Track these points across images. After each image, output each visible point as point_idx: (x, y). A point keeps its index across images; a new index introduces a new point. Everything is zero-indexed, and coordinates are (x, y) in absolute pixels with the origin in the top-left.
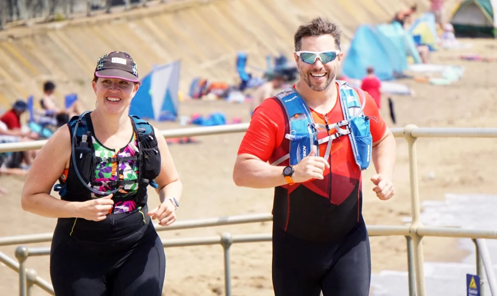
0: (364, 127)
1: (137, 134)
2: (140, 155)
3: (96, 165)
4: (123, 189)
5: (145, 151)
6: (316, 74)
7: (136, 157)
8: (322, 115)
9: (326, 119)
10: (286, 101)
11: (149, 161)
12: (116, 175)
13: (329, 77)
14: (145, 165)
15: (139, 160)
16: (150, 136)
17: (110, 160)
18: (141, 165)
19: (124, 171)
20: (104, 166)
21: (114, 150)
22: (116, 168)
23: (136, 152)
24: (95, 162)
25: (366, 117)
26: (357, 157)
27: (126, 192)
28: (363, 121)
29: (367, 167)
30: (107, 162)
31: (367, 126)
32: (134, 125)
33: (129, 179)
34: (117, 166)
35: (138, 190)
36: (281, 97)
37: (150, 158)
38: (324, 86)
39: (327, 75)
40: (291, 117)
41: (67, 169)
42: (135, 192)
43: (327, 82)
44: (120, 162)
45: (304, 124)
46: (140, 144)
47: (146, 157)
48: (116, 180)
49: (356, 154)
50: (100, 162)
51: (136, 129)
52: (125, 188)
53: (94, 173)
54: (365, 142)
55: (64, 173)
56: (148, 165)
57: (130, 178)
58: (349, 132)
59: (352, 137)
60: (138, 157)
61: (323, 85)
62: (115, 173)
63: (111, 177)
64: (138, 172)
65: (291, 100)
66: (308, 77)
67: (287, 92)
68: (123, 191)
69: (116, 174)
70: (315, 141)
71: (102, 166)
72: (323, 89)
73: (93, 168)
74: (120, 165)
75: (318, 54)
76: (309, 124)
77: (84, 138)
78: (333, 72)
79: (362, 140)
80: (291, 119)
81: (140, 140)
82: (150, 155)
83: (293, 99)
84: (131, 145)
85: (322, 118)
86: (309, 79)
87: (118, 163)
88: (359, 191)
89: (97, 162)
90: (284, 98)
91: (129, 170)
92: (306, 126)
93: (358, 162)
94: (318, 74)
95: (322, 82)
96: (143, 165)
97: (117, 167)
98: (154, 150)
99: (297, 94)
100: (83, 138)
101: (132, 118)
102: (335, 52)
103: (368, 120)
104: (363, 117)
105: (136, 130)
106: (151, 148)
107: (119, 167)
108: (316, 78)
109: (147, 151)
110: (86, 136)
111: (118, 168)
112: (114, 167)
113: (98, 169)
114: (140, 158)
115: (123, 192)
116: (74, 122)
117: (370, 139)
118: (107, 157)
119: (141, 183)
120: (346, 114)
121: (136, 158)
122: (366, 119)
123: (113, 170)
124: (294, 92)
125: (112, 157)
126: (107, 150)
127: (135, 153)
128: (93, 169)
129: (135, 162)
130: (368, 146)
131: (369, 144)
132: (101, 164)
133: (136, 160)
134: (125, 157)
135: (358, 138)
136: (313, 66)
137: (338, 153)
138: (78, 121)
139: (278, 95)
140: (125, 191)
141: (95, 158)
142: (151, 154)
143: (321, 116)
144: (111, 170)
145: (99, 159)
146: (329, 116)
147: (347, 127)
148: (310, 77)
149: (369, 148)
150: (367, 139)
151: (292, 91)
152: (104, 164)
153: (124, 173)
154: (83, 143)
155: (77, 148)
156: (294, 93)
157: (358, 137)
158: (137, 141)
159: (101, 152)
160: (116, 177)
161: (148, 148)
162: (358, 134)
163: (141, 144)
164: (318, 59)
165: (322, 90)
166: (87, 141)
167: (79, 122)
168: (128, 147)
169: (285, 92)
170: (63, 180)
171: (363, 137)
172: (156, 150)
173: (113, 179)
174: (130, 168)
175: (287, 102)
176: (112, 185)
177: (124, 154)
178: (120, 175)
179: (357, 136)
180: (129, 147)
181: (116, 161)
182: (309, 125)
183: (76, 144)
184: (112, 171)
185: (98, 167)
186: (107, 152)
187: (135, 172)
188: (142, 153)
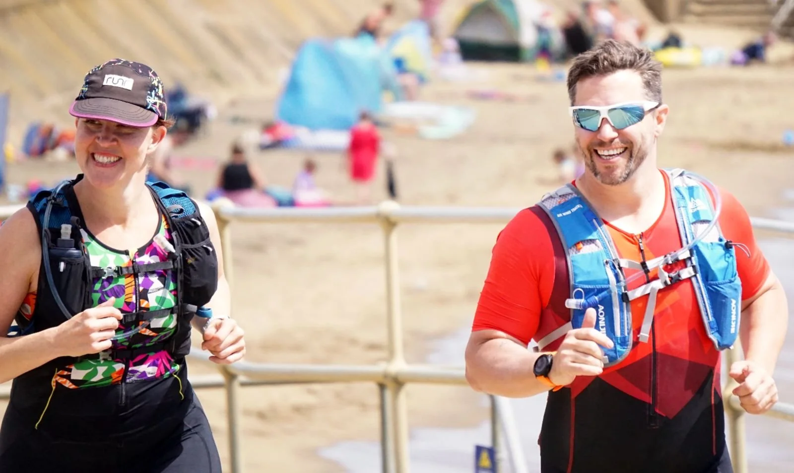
0: (723, 264)
1: (167, 216)
2: (178, 259)
3: (94, 283)
4: (148, 327)
5: (187, 250)
6: (604, 150)
7: (171, 262)
8: (632, 236)
9: (641, 244)
10: (559, 215)
11: (197, 268)
12: (135, 302)
13: (631, 156)
14: (189, 278)
15: (177, 269)
16: (193, 219)
17: (119, 271)
18: (180, 277)
19: (149, 291)
20: (110, 283)
21: (126, 253)
22: (134, 287)
23: (170, 253)
24: (91, 276)
25: (727, 242)
26: (709, 323)
27: (153, 334)
28: (721, 251)
29: (732, 344)
30: (115, 275)
31: (728, 262)
32: (158, 201)
33: (159, 306)
34: (135, 282)
35: (176, 326)
36: (549, 206)
37: (197, 262)
38: (622, 173)
39: (627, 153)
40: (571, 248)
41: (33, 293)
42: (171, 332)
43: (627, 166)
44: (139, 274)
45: (598, 261)
46: (176, 235)
47: (190, 261)
48: (134, 311)
49: (708, 318)
50: (101, 278)
51: (164, 208)
52: (152, 326)
53: (90, 297)
54: (726, 293)
55: (26, 300)
56: (195, 277)
57: (162, 305)
58: (693, 274)
59: (699, 284)
60: (173, 264)
61: (619, 173)
62: (131, 297)
63: (124, 307)
64: (175, 292)
65: (569, 213)
66: (591, 157)
67: (560, 196)
68: (148, 330)
69: (134, 300)
70: (623, 293)
71: (105, 283)
72: (620, 180)
73: (88, 289)
74: (141, 279)
75: (604, 111)
76: (608, 260)
77: (66, 230)
78: (640, 146)
79: (718, 288)
80: (571, 251)
81: (175, 229)
82: (196, 256)
83: (574, 210)
84: (160, 239)
85: (632, 243)
86: (592, 161)
87: (136, 276)
88: (713, 392)
89: (95, 276)
90: (557, 209)
91: (159, 289)
92: (603, 265)
93: (713, 333)
94: (608, 150)
95: (617, 167)
96: (184, 277)
97: (135, 285)
98: (205, 246)
99: (581, 199)
100: (62, 231)
101: (153, 187)
102: (642, 107)
103: (731, 248)
104: (720, 243)
105: (164, 210)
106: (198, 242)
107: (139, 285)
108: (605, 158)
109: (192, 249)
110: (70, 227)
111: (137, 286)
112: (130, 285)
113: (97, 292)
114: (179, 265)
115: (148, 332)
116: (44, 201)
117: (736, 287)
118: (114, 267)
119: (182, 314)
120: (686, 237)
121: (170, 264)
122: (727, 247)
123: (128, 291)
124: (575, 195)
125: (123, 266)
126: (111, 252)
127: (167, 254)
128: (88, 292)
129: (170, 272)
130: (731, 302)
131: (734, 298)
132: (103, 280)
133: (171, 269)
134: (149, 265)
135: (711, 285)
136: (596, 136)
137: (670, 311)
138: (50, 200)
139: (543, 201)
140: (151, 332)
141: (90, 268)
142: (200, 254)
143: (630, 238)
144: (124, 291)
145: (98, 272)
146: (646, 238)
147: (689, 264)
148: (595, 157)
149: (733, 305)
150: (731, 287)
151: (571, 194)
152: (110, 280)
153: (149, 295)
154: (64, 240)
155: (52, 251)
156: (576, 198)
157: (712, 282)
158: (169, 231)
159: (101, 257)
160: (135, 305)
161: (192, 243)
162: (710, 278)
163: (178, 236)
164: (604, 121)
165: (618, 183)
166: (72, 236)
167: (53, 201)
168: (153, 243)
169: (556, 196)
170: (26, 315)
171: (721, 284)
172: (207, 245)
173: (127, 309)
174: (162, 286)
175: (561, 217)
176: (126, 321)
177: (146, 259)
178: (141, 300)
179: (709, 282)
180: (155, 243)
181: (132, 272)
182: (607, 262)
183: (51, 244)
184: (126, 293)
185: (98, 286)
186: (112, 256)
187: (171, 291)
188: (181, 254)
